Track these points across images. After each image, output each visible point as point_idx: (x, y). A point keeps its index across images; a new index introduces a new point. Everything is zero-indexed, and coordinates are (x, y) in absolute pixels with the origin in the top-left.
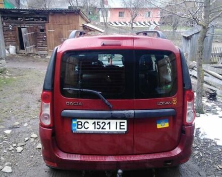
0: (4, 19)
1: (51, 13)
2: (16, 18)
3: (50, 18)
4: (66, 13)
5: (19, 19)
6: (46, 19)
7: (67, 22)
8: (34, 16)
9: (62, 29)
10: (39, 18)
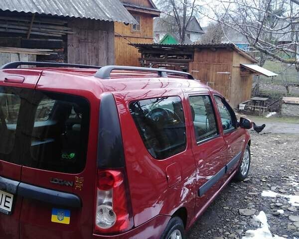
0: (146, 56)
1: (195, 49)
2: (158, 55)
3: (196, 56)
4: (217, 49)
5: (161, 56)
6: (190, 57)
7: (216, 60)
8: (178, 53)
9: (209, 69)
10: (182, 56)
